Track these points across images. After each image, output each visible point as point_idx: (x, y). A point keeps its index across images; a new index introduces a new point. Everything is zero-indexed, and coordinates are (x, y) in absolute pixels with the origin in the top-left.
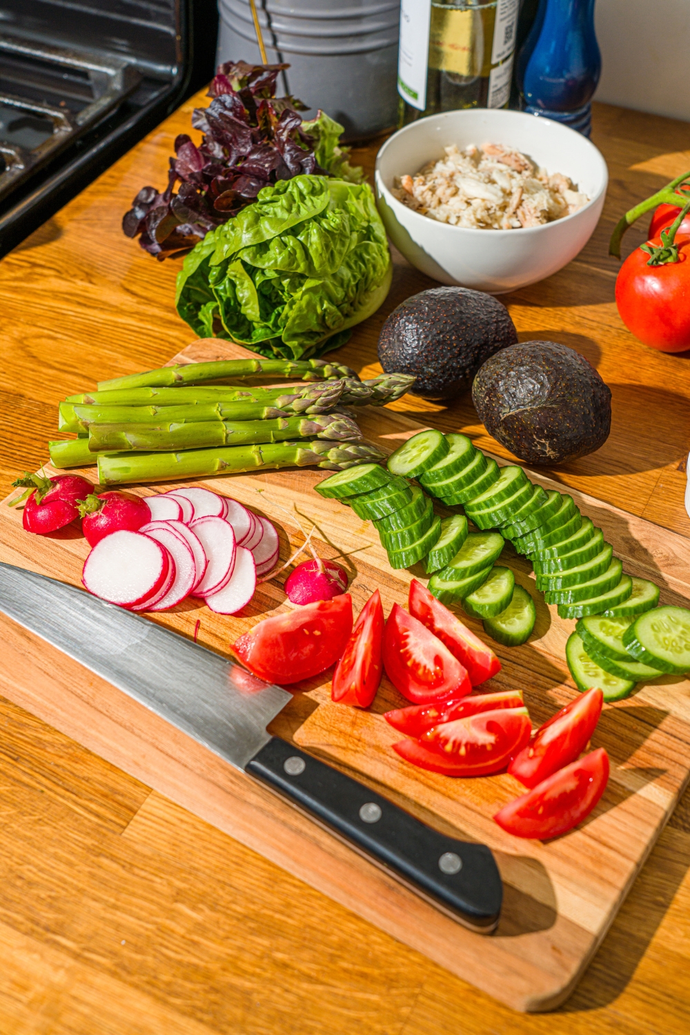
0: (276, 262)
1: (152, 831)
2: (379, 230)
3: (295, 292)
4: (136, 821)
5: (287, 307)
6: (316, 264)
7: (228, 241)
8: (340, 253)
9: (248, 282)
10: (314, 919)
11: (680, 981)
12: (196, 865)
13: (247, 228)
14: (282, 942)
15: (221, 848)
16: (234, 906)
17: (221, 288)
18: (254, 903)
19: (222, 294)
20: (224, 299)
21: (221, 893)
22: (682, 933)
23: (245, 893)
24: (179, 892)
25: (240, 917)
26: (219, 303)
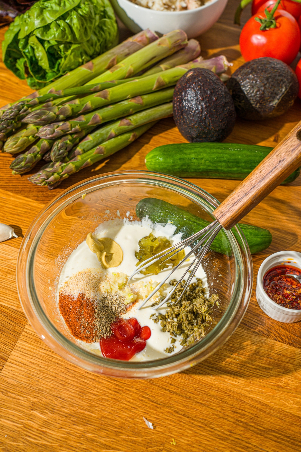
0: (55, 36)
1: (16, 370)
2: (110, 11)
3: (67, 51)
4: (7, 366)
5: (63, 60)
6: (77, 36)
7: (27, 24)
8: (90, 28)
9: (41, 48)
10: (105, 413)
11: (293, 429)
12: (41, 388)
13: (37, 17)
14: (90, 427)
15: (53, 376)
16: (63, 409)
17: (26, 51)
18: (73, 407)
19: (28, 54)
20: (29, 57)
21: (56, 402)
22: (292, 402)
23: (69, 401)
24: (34, 404)
25: (67, 415)
26: (26, 59)
